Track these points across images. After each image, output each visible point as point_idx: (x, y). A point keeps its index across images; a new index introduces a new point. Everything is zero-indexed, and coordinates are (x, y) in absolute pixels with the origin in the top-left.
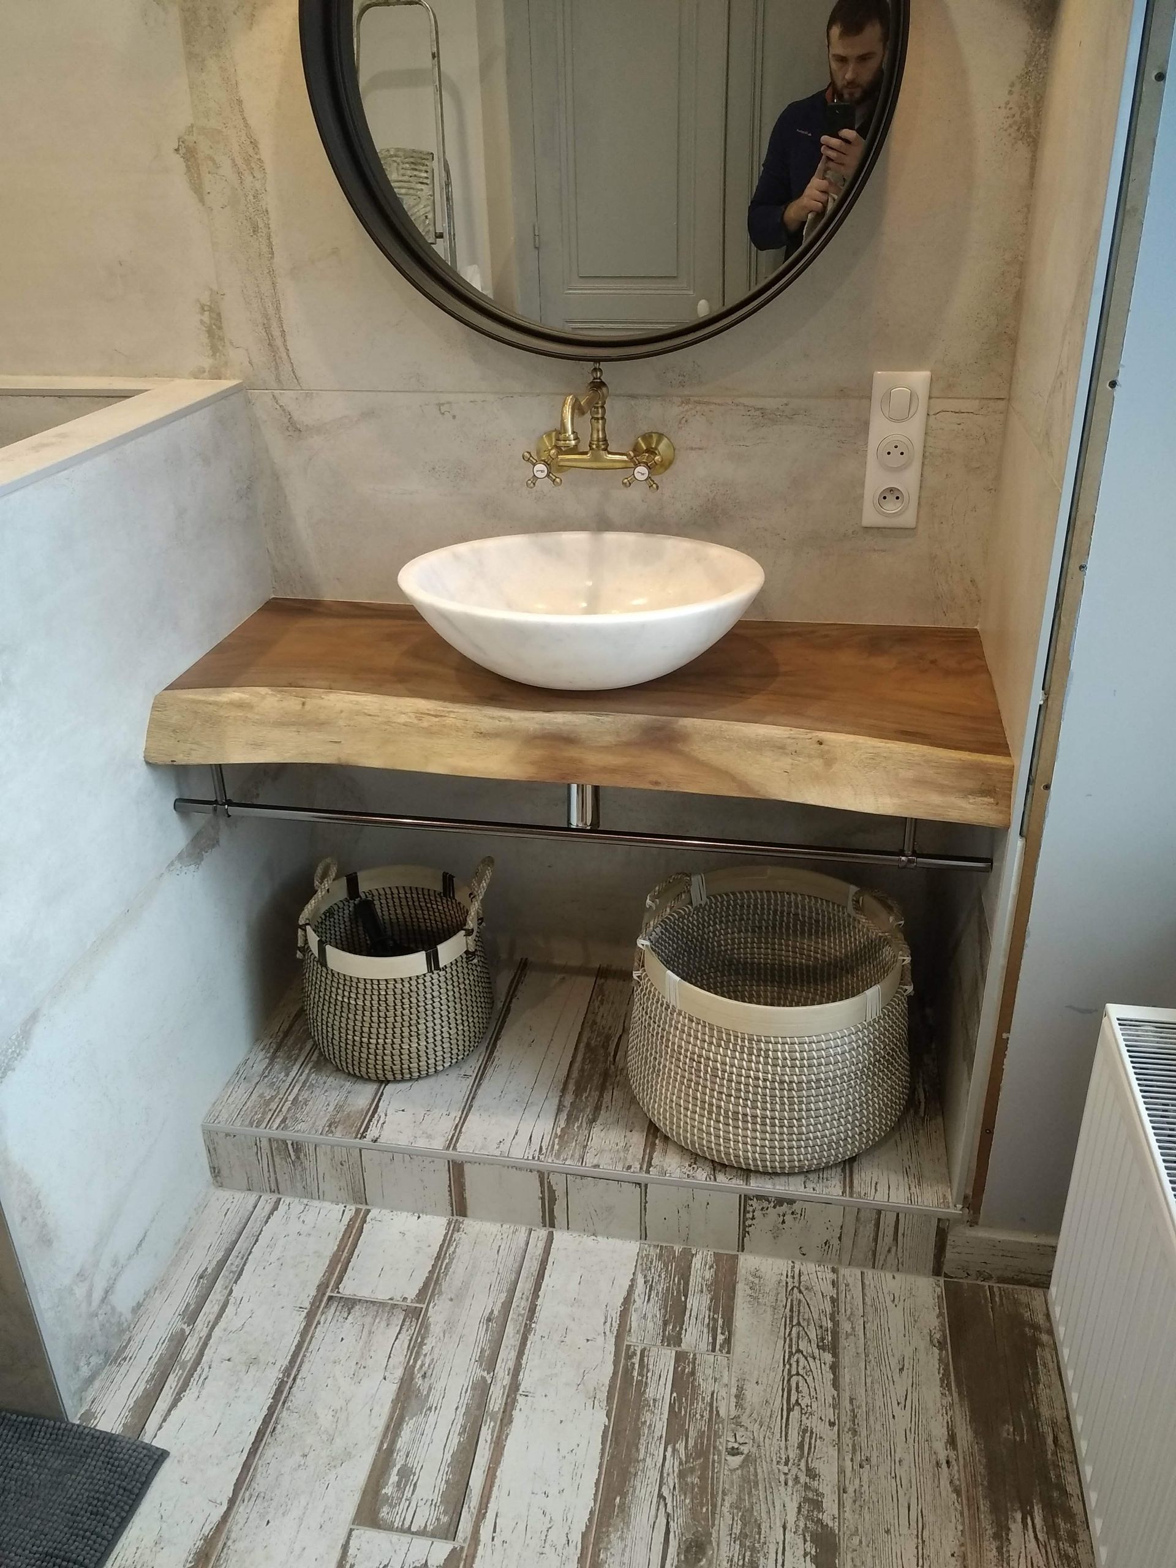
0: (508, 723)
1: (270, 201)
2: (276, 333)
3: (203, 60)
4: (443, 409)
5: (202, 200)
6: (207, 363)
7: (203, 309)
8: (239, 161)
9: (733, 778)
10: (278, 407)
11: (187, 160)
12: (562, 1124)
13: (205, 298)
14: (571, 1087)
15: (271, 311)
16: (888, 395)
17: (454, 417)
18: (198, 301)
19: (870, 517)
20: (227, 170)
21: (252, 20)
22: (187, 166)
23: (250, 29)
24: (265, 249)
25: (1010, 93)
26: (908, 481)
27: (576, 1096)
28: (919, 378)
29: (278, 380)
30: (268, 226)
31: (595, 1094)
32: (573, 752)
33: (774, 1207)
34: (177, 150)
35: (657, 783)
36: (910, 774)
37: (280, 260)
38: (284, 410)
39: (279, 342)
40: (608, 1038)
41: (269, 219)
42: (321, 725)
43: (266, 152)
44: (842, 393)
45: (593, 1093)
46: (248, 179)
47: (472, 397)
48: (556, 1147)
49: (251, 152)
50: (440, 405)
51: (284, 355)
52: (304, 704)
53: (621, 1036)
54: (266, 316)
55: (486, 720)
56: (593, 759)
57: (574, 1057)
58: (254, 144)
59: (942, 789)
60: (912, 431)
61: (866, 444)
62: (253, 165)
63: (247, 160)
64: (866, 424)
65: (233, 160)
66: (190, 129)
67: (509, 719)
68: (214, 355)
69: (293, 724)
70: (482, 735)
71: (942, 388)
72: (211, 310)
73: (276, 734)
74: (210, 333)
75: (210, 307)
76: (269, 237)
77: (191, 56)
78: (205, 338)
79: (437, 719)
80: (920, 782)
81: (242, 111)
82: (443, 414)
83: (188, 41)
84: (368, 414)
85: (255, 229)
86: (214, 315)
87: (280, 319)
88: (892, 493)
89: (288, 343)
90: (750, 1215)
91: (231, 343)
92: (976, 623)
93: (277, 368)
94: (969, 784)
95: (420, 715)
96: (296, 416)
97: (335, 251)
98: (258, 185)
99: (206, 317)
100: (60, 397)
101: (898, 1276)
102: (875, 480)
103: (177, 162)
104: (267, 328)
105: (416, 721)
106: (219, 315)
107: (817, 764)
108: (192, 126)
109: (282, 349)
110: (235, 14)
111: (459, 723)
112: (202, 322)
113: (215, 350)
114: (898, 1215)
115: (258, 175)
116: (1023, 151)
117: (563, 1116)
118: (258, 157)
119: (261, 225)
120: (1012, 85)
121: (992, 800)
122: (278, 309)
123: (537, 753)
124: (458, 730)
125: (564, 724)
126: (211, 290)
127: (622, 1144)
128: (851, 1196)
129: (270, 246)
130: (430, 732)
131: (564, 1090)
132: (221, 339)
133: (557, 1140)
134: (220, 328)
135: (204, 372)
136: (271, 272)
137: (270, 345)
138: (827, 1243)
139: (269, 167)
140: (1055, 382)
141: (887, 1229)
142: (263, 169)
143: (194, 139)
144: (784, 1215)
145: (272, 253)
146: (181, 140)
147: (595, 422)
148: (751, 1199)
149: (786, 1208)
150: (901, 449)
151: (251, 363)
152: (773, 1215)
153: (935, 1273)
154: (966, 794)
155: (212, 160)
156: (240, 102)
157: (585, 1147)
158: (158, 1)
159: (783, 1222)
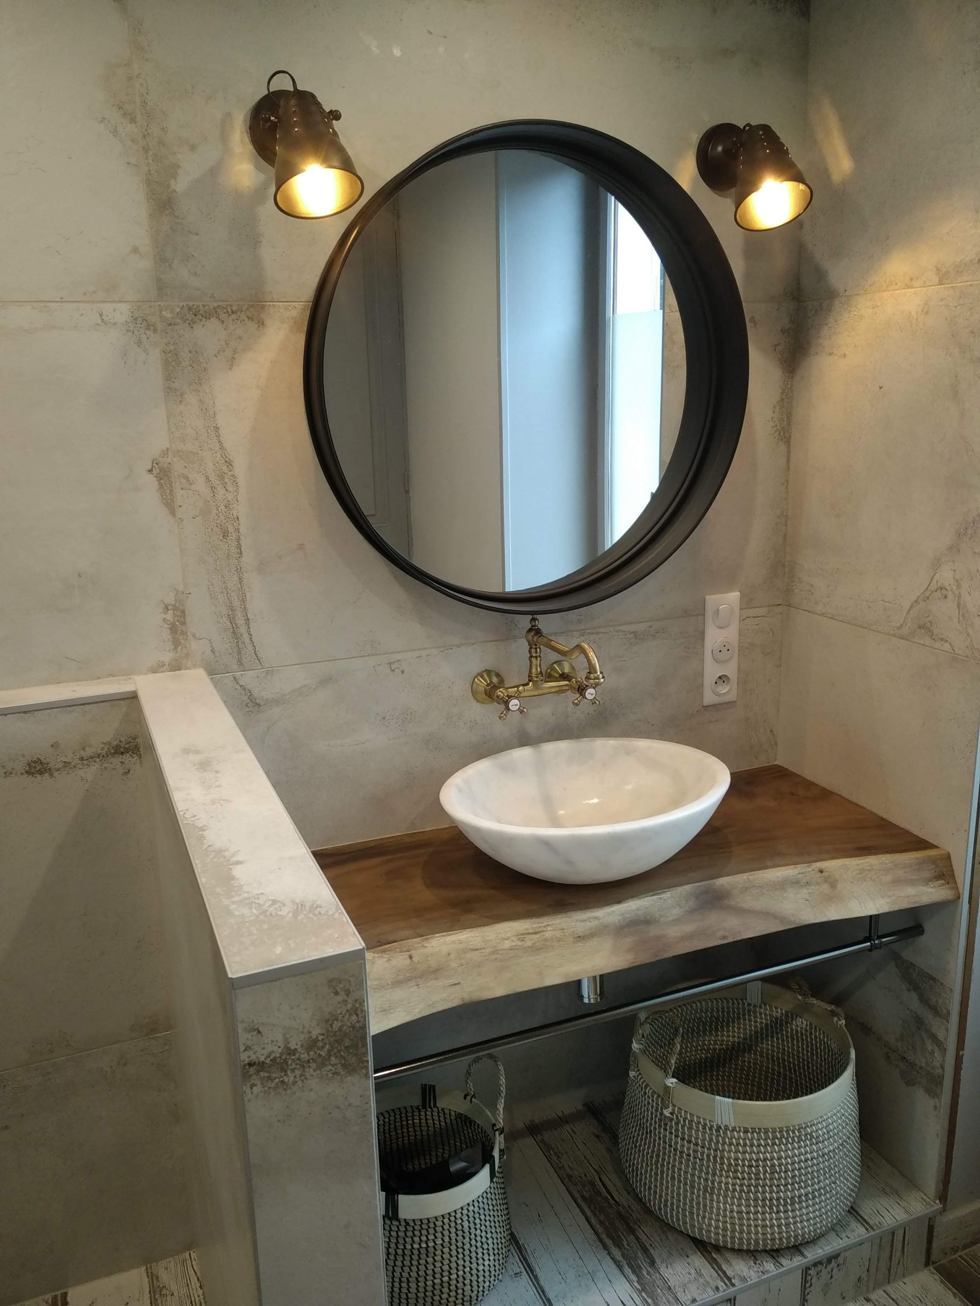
0: (597, 922)
1: (241, 510)
2: (240, 621)
3: (182, 394)
4: (393, 667)
5: (173, 513)
6: (167, 656)
7: (166, 608)
8: (213, 478)
9: (775, 916)
10: (238, 687)
11: (159, 478)
12: (633, 1278)
13: (170, 599)
14: (609, 1242)
15: (236, 603)
16: (717, 611)
17: (403, 672)
18: (162, 601)
19: (709, 698)
20: (200, 485)
21: (232, 362)
22: (161, 485)
23: (230, 369)
24: (233, 550)
25: (774, 412)
26: (731, 670)
27: (620, 1248)
28: (734, 596)
29: (240, 662)
30: (238, 530)
31: (631, 1238)
32: (654, 931)
33: (826, 1268)
34: (150, 471)
35: (724, 937)
36: (889, 878)
37: (248, 559)
38: (244, 689)
39: (243, 630)
40: (593, 1184)
41: (239, 524)
42: (435, 972)
43: (240, 468)
44: (687, 614)
45: (629, 1239)
46: (221, 492)
47: (417, 653)
48: (650, 1301)
49: (225, 469)
50: (390, 664)
51: (247, 641)
52: (411, 957)
53: (600, 1179)
54: (232, 608)
55: (578, 924)
56: (674, 932)
57: (583, 1213)
58: (229, 463)
59: (912, 883)
60: (731, 634)
61: (703, 647)
62: (227, 481)
63: (221, 477)
64: (703, 633)
65: (207, 478)
66: (165, 453)
67: (596, 918)
68: (175, 649)
69: (409, 979)
70: (581, 938)
71: (747, 602)
72: (175, 608)
73: (398, 994)
74: (173, 629)
75: (174, 606)
76: (238, 539)
77: (169, 391)
78: (166, 634)
79: (537, 936)
80: (897, 882)
81: (218, 436)
82: (394, 671)
83: (168, 378)
84: (326, 681)
85: (225, 534)
86: (178, 613)
87: (245, 609)
88: (723, 679)
89: (252, 630)
90: (808, 1285)
91: (194, 636)
92: (776, 760)
93: (239, 652)
94: (927, 874)
95: (521, 936)
96: (256, 693)
97: (301, 547)
98: (230, 497)
99: (169, 616)
100: (25, 712)
101: (906, 1280)
102: (711, 671)
103: (151, 481)
104: (232, 619)
105: (520, 943)
106: (183, 612)
107: (825, 887)
108: (167, 449)
109: (246, 635)
110: (216, 356)
111: (558, 934)
112: (164, 620)
113: (176, 644)
114: (905, 1229)
115: (230, 488)
116: (782, 447)
117: (627, 1270)
118: (232, 473)
119: (231, 529)
120: (774, 407)
121: (943, 882)
122: (243, 601)
123: (629, 941)
124: (559, 940)
125: (638, 909)
126: (176, 590)
127: (693, 1272)
128: (874, 1230)
129: (239, 546)
130: (536, 949)
131: (605, 1247)
132: (184, 633)
133: (643, 1294)
134: (184, 624)
135: (163, 666)
136: (239, 570)
137: (234, 632)
138: (859, 1279)
139: (241, 481)
140: (927, 594)
141: (898, 1245)
142: (235, 483)
143: (169, 460)
144: (832, 1271)
145: (241, 553)
146: (155, 462)
147: (533, 660)
148: (810, 1269)
149: (833, 1264)
150: (725, 647)
151: (213, 651)
152: (825, 1275)
153: (927, 1264)
154: (927, 881)
155: (186, 478)
156: (217, 429)
157: (669, 1288)
158: (139, 343)
159: (831, 1277)
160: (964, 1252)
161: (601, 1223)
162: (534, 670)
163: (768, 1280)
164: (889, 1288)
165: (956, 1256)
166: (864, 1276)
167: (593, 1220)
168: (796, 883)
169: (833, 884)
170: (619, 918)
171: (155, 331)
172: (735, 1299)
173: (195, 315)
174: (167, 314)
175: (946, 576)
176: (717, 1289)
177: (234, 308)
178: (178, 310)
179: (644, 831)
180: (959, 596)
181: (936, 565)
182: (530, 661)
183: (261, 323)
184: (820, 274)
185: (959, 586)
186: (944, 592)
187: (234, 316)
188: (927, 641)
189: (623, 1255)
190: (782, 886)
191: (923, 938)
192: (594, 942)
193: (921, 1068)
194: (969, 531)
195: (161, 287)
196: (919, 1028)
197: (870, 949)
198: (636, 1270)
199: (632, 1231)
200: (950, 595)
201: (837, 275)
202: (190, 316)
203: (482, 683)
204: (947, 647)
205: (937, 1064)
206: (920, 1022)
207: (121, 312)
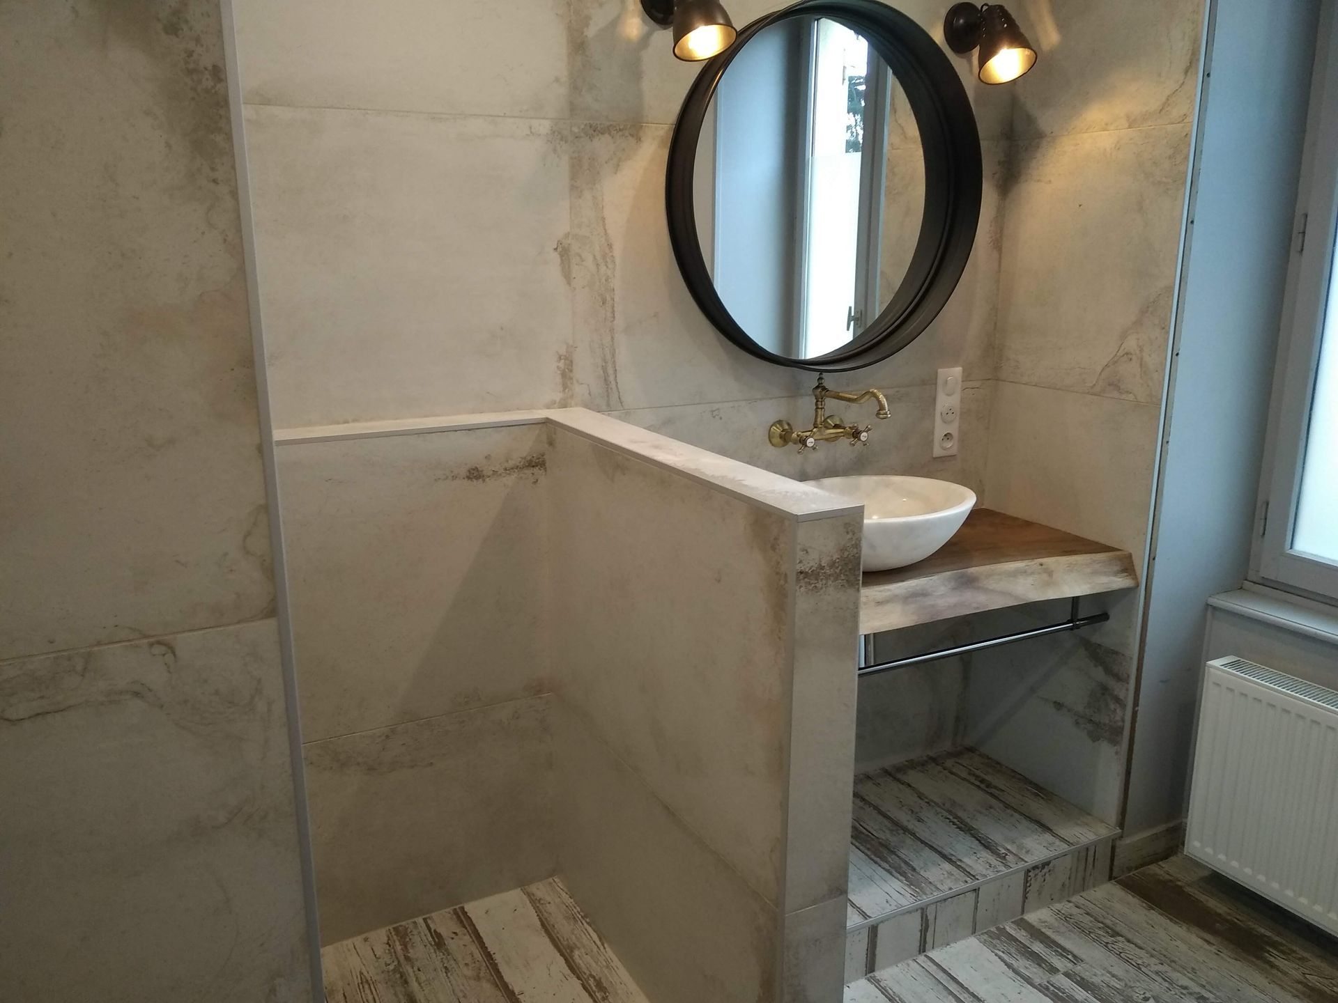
0: (889, 593)
1: (616, 283)
2: (610, 371)
3: (581, 192)
4: (715, 413)
5: (569, 283)
6: (558, 396)
7: (560, 358)
8: (599, 257)
9: (1010, 595)
11: (562, 256)
13: (563, 351)
14: (878, 860)
15: (609, 357)
16: (946, 382)
17: (721, 418)
18: (557, 352)
19: (937, 451)
20: (589, 262)
21: (617, 168)
22: (562, 260)
23: (616, 173)
24: (609, 314)
25: (991, 226)
26: (953, 429)
27: (887, 862)
28: (957, 371)
29: (608, 405)
30: (613, 299)
31: (894, 856)
32: (928, 601)
33: (1041, 871)
34: (556, 249)
35: (978, 608)
36: (1089, 570)
37: (620, 322)
39: (611, 378)
41: (614, 294)
43: (617, 251)
44: (923, 383)
45: (892, 857)
46: (603, 268)
47: (731, 404)
48: (918, 890)
49: (607, 251)
50: (713, 411)
51: (614, 386)
54: (605, 361)
55: (877, 593)
56: (942, 603)
58: (610, 246)
59: (1105, 574)
60: (955, 401)
61: (934, 410)
62: (608, 260)
63: (604, 257)
64: (934, 399)
65: (594, 256)
66: (567, 235)
67: (889, 590)
68: (564, 390)
70: (879, 603)
71: (967, 377)
72: (566, 359)
74: (564, 375)
75: (565, 356)
76: (613, 307)
77: (573, 188)
78: (559, 379)
80: (1095, 573)
81: (604, 225)
82: (714, 417)
83: (574, 177)
84: (667, 422)
85: (604, 302)
86: (568, 362)
87: (614, 362)
88: (948, 436)
89: (618, 378)
90: (1028, 885)
91: (578, 381)
93: (608, 396)
94: (1116, 568)
97: (656, 315)
98: (609, 273)
99: (561, 364)
100: (469, 430)
101: (1095, 889)
102: (940, 429)
103: (555, 257)
104: (605, 371)
106: (571, 362)
107: (1045, 576)
108: (569, 233)
109: (613, 383)
110: (606, 163)
112: (558, 367)
113: (565, 386)
115: (610, 266)
116: (996, 254)
117: (895, 874)
118: (611, 254)
119: (608, 299)
120: (991, 222)
122: (613, 356)
125: (916, 586)
126: (568, 344)
128: (1074, 845)
129: (613, 312)
132: (571, 378)
133: (913, 887)
134: (571, 371)
135: (555, 404)
136: (612, 330)
137: (605, 380)
138: (1063, 885)
139: (618, 260)
140: (1116, 359)
141: (1090, 859)
142: (614, 262)
143: (569, 242)
144: (1045, 875)
145: (614, 317)
146: (560, 243)
147: (819, 410)
148: (1030, 872)
149: (1046, 870)
150: (951, 411)
151: (590, 394)
152: (1040, 878)
153: (1111, 878)
154: (1116, 574)
155: (580, 256)
156: (603, 219)
157: (930, 883)
158: (555, 151)
159: (1044, 880)
160: (1138, 871)
161: (868, 849)
162: (819, 420)
163: (1002, 877)
164: (1084, 894)
165: (1131, 874)
166: (1067, 883)
167: (861, 847)
168: (1024, 572)
169: (1050, 573)
170: (905, 591)
171: (566, 142)
172: (979, 888)
173: (594, 131)
174: (575, 130)
175: (1131, 343)
176: (966, 882)
177: (621, 127)
178: (582, 127)
179: (927, 521)
180: (1142, 359)
181: (1123, 336)
182: (816, 412)
183: (639, 140)
184: (1030, 120)
185: (1141, 350)
186: (1130, 356)
187: (621, 133)
188: (1116, 394)
189: (890, 866)
190: (1014, 574)
191: (1108, 622)
192: (888, 607)
193: (1105, 725)
194: (1150, 309)
195: (573, 108)
196: (1103, 694)
197: (1071, 629)
198: (903, 874)
199: (893, 853)
200: (1134, 357)
201: (1045, 120)
202: (591, 132)
203: (777, 430)
204: (1131, 397)
205: (1118, 718)
206: (1105, 689)
207: (544, 126)
